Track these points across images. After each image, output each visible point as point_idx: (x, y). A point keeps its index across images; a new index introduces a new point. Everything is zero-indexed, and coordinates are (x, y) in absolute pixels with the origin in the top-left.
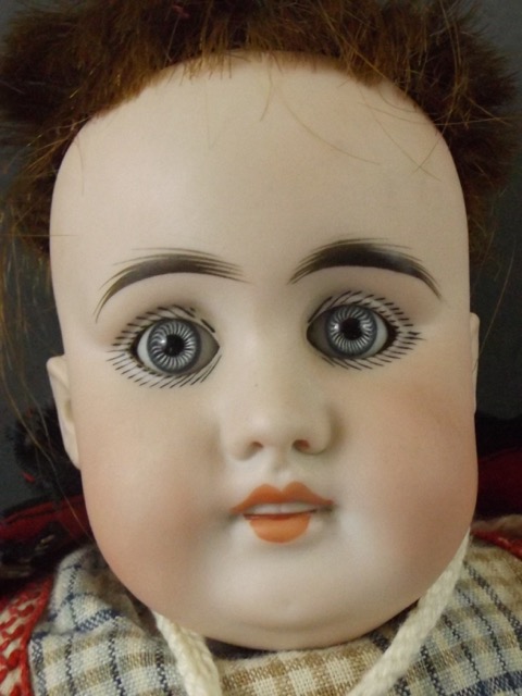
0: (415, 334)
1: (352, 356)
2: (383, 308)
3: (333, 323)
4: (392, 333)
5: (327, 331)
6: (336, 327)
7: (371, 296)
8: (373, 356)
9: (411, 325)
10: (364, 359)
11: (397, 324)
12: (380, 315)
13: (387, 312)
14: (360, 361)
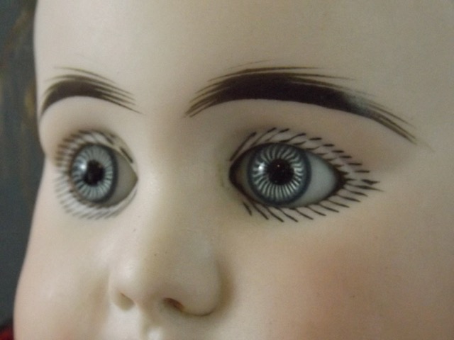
0: (371, 182)
1: (279, 204)
2: (321, 150)
3: (258, 163)
4: (340, 181)
5: (250, 172)
6: (261, 168)
7: (303, 134)
8: (307, 206)
9: (368, 172)
10: (293, 208)
11: (345, 168)
12: (319, 156)
13: (329, 154)
14: (287, 211)
